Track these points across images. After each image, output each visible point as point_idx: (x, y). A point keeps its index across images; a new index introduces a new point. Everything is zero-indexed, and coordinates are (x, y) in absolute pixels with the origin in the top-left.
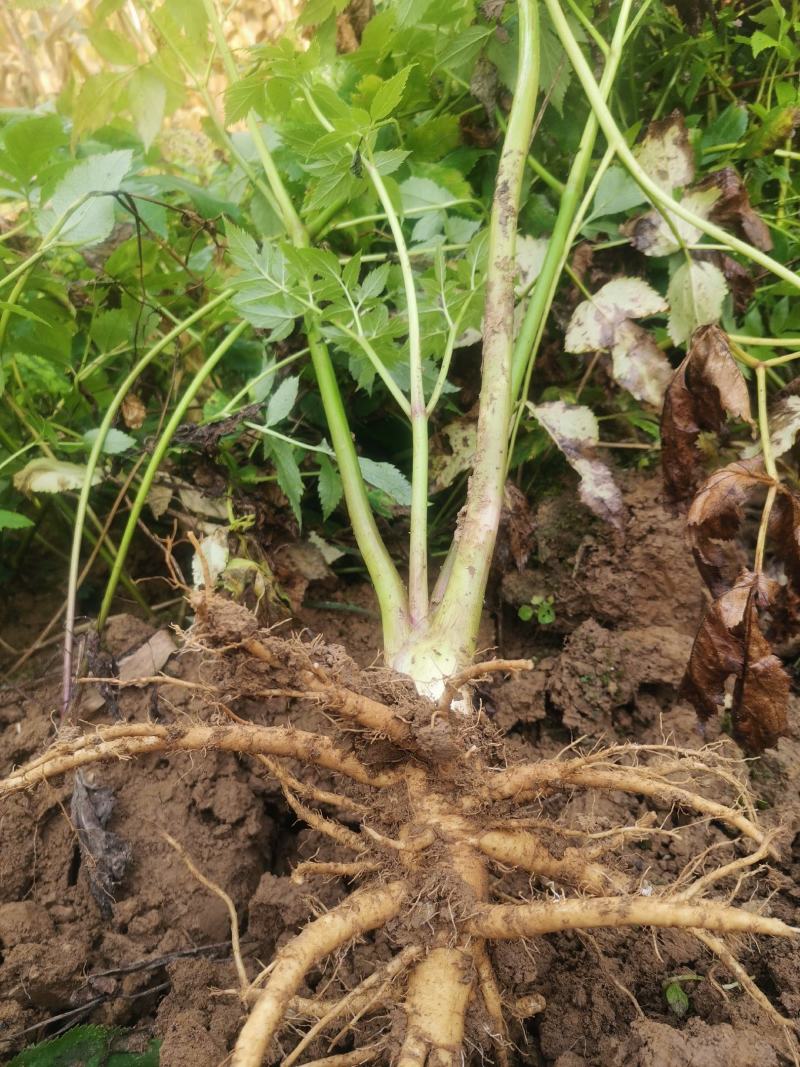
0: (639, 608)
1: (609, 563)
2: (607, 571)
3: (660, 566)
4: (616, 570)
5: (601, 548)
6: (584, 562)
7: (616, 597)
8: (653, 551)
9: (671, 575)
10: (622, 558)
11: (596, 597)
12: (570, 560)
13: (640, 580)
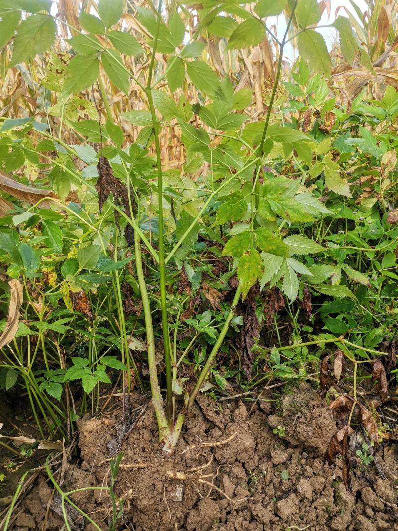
0: (312, 440)
1: (305, 423)
2: (304, 425)
3: (320, 428)
4: (307, 426)
5: (303, 417)
6: (297, 420)
7: (305, 435)
8: (319, 423)
9: (323, 431)
10: (309, 422)
11: (299, 433)
12: (292, 418)
13: (314, 431)
